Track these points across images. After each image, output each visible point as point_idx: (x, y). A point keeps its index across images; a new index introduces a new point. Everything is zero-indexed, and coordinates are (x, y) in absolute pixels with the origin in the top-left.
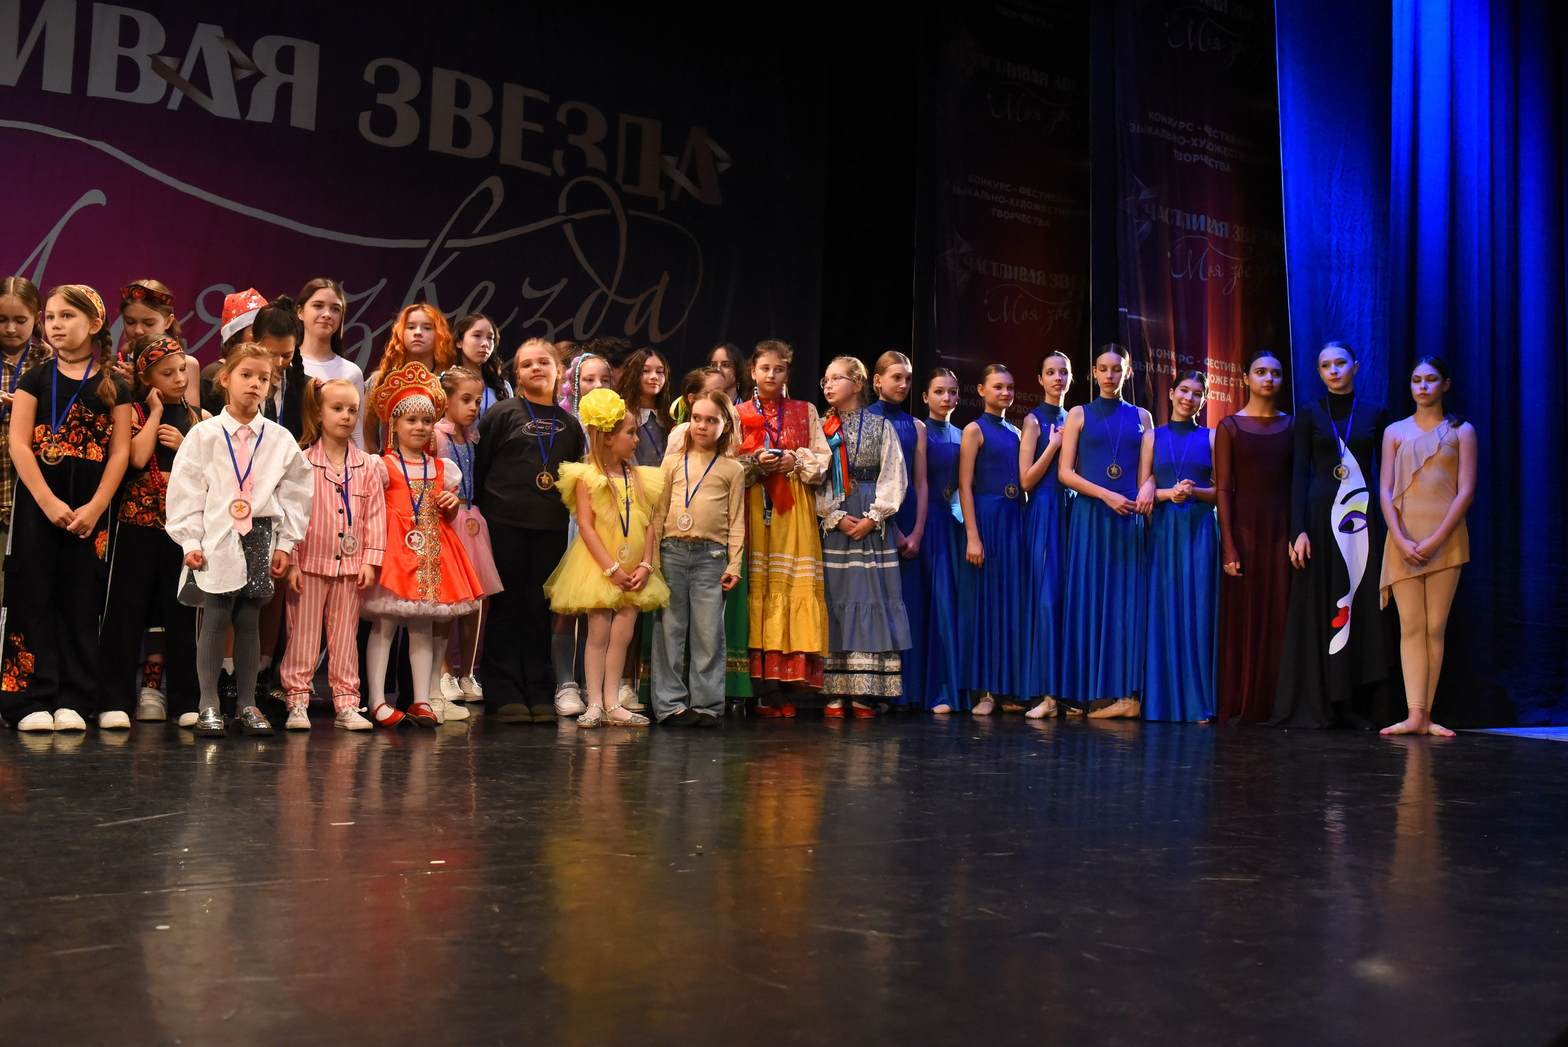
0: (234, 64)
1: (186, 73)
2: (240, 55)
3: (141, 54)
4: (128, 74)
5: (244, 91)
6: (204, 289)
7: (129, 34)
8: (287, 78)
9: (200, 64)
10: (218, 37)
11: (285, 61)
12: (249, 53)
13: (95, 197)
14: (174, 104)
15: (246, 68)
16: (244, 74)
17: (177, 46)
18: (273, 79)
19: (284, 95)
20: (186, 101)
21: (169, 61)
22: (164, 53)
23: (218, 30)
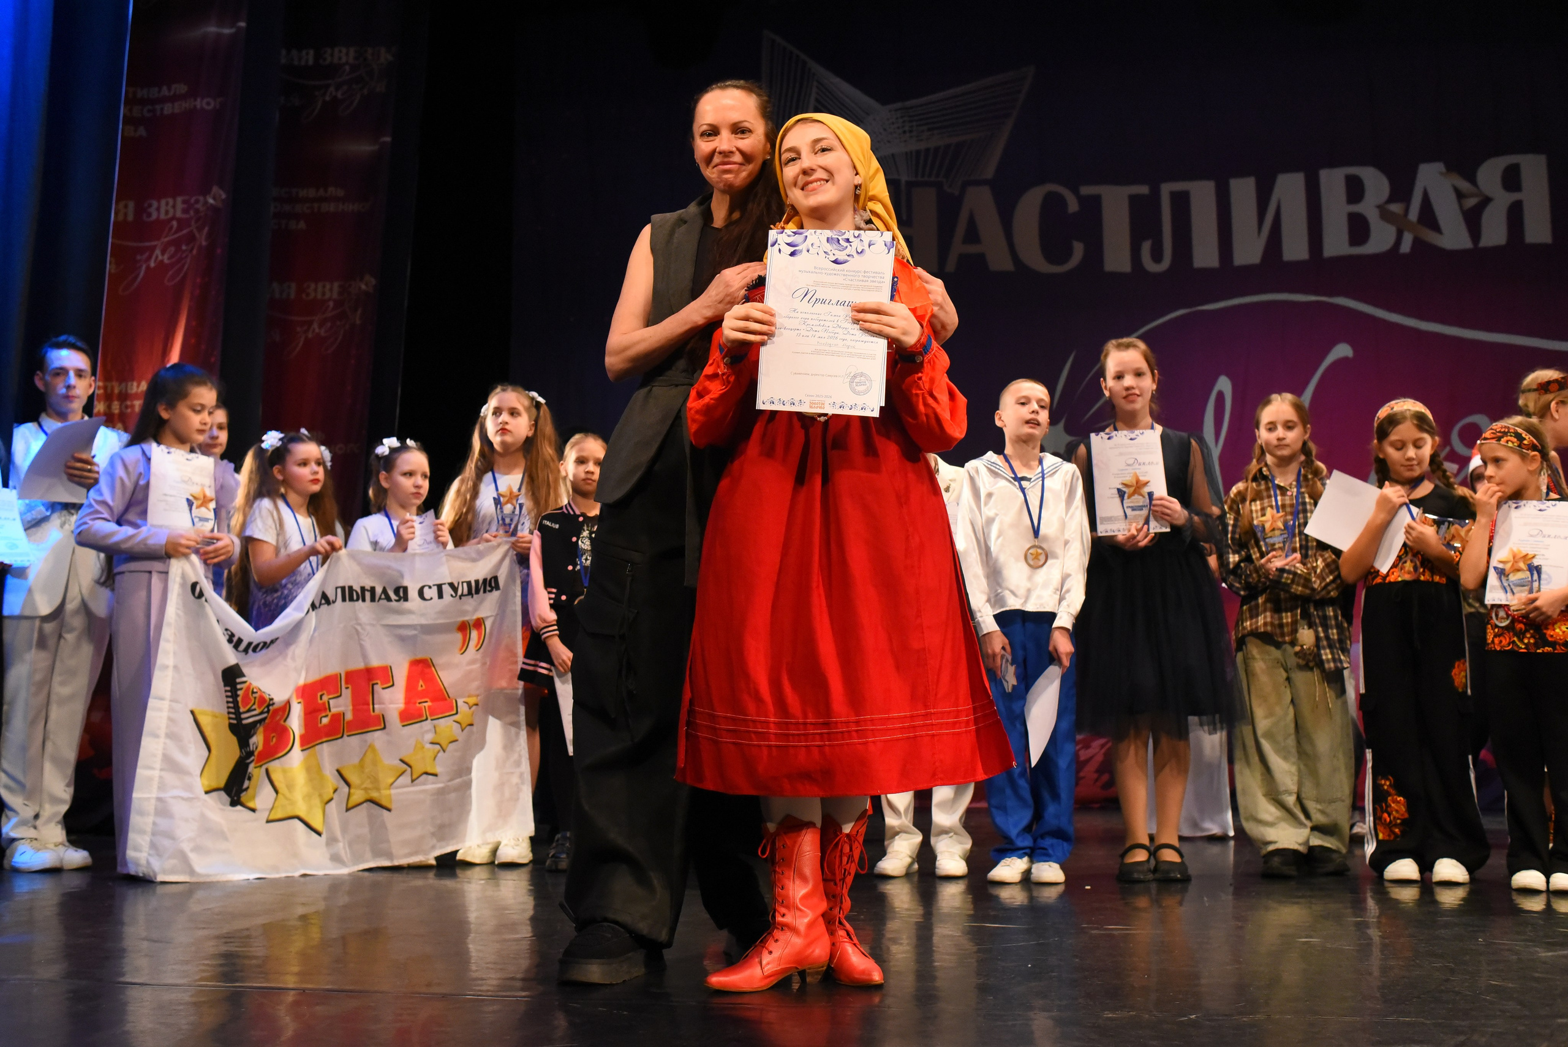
0: (1460, 195)
1: (1413, 215)
2: (1464, 185)
3: (1368, 208)
4: (1359, 229)
5: (1473, 219)
6: (1457, 422)
7: (1355, 190)
8: (1515, 196)
9: (1426, 205)
10: (1441, 174)
11: (1512, 180)
12: (1472, 180)
13: (1342, 351)
14: (1406, 247)
15: (1472, 195)
16: (1471, 202)
17: (1401, 191)
18: (1502, 200)
19: (1515, 214)
20: (1417, 242)
21: (1396, 208)
22: (1391, 200)
23: (1439, 167)
